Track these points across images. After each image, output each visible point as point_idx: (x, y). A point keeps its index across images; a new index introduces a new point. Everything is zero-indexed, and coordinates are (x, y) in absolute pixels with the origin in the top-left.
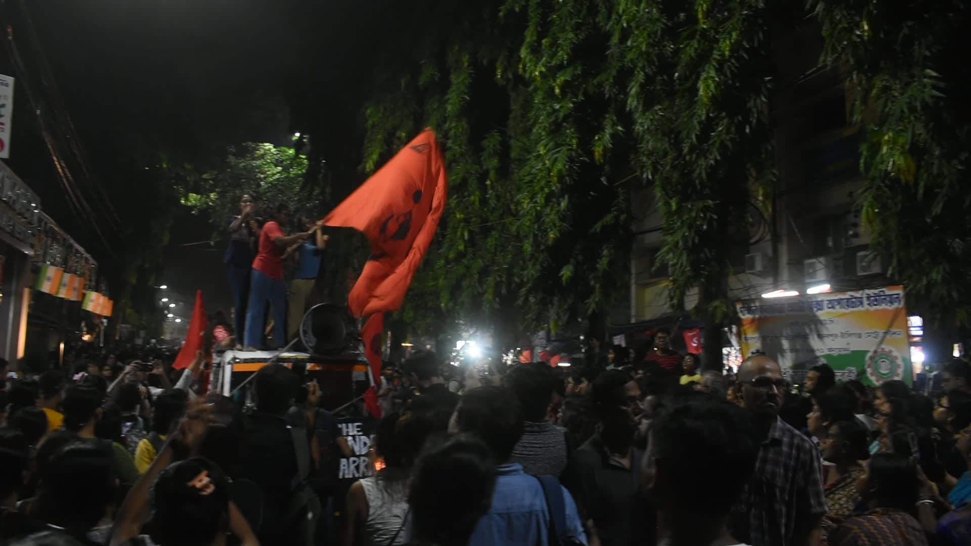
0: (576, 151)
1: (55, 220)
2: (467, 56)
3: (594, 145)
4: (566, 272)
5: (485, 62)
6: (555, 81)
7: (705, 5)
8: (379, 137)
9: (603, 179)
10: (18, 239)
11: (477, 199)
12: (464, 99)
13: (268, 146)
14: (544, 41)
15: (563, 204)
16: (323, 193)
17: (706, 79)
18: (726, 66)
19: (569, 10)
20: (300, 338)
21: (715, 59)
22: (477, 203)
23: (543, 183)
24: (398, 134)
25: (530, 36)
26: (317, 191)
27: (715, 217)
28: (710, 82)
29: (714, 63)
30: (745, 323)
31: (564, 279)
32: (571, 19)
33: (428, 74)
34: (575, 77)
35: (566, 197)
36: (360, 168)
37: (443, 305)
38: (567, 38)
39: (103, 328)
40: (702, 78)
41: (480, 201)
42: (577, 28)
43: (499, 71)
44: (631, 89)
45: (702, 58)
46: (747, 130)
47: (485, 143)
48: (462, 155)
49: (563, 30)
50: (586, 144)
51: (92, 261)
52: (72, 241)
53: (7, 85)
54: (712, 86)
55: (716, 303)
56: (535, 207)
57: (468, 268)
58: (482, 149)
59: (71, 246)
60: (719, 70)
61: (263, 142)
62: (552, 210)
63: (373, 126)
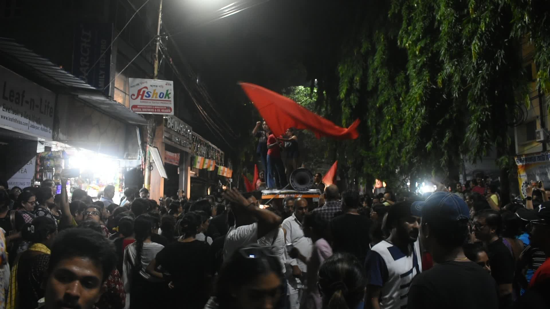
0: (429, 83)
1: (201, 136)
2: (383, 36)
3: (437, 79)
4: (429, 145)
5: (392, 37)
6: (416, 47)
7: (473, 6)
8: (346, 80)
9: (444, 96)
10: (183, 146)
11: (395, 108)
12: (382, 58)
13: (301, 88)
14: (409, 28)
15: (423, 111)
16: (326, 109)
17: (474, 44)
18: (484, 37)
19: (420, 11)
20: (290, 184)
21: (479, 33)
22: (395, 111)
23: (414, 101)
24: (355, 79)
25: (404, 25)
26: (323, 110)
27: (489, 114)
28: (476, 45)
29: (478, 35)
30: (519, 167)
31: (428, 149)
32: (421, 15)
33: (365, 46)
34: (426, 44)
35: (424, 107)
36: (338, 97)
37: (381, 164)
38: (419, 25)
39: (230, 183)
40: (473, 43)
41: (396, 109)
42: (424, 19)
43: (399, 41)
44: (442, 52)
45: (473, 33)
46: (497, 68)
47: (397, 79)
48: (386, 86)
49: (418, 21)
50: (433, 79)
51: (221, 152)
52: (210, 144)
53: (171, 85)
54: (477, 48)
55: (503, 157)
56: (411, 113)
57: (393, 144)
58: (396, 82)
59: (210, 146)
60: (480, 40)
61: (298, 86)
62: (418, 114)
63: (343, 75)
